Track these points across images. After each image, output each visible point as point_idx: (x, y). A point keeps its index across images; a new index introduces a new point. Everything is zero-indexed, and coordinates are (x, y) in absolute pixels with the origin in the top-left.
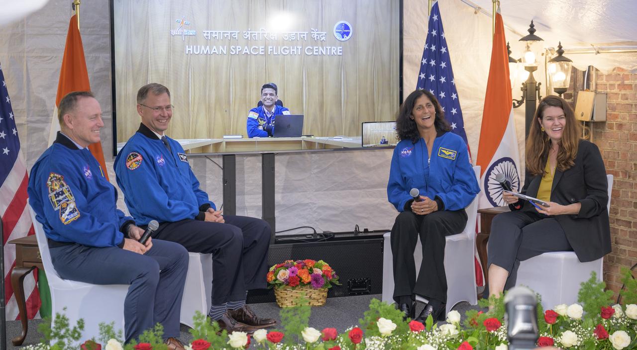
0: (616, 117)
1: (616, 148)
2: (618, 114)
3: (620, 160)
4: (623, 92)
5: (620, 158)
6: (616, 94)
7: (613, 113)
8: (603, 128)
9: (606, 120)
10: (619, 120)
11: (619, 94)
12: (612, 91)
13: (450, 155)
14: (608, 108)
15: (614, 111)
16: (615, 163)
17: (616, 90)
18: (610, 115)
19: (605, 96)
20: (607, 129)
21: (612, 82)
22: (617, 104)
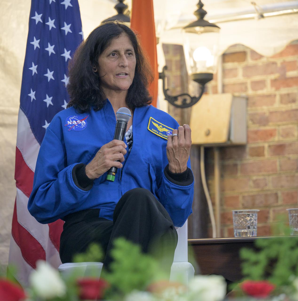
0: (271, 134)
1: (270, 186)
2: (275, 130)
3: (281, 206)
4: (284, 91)
5: (280, 202)
6: (269, 96)
7: (263, 128)
8: (241, 157)
9: (248, 142)
10: (277, 139)
11: (275, 96)
12: (260, 92)
13: (165, 133)
14: (250, 122)
15: (265, 125)
16: (268, 213)
17: (268, 90)
18: (256, 132)
19: (244, 102)
20: (248, 157)
21: (257, 78)
22: (271, 113)
